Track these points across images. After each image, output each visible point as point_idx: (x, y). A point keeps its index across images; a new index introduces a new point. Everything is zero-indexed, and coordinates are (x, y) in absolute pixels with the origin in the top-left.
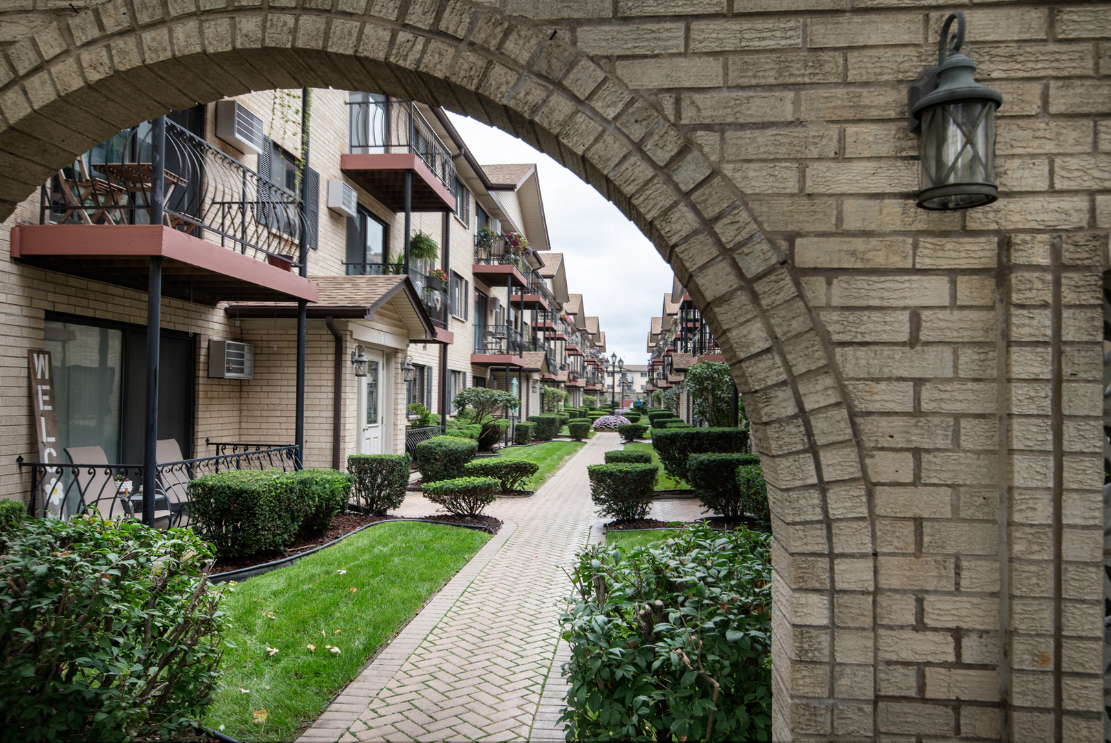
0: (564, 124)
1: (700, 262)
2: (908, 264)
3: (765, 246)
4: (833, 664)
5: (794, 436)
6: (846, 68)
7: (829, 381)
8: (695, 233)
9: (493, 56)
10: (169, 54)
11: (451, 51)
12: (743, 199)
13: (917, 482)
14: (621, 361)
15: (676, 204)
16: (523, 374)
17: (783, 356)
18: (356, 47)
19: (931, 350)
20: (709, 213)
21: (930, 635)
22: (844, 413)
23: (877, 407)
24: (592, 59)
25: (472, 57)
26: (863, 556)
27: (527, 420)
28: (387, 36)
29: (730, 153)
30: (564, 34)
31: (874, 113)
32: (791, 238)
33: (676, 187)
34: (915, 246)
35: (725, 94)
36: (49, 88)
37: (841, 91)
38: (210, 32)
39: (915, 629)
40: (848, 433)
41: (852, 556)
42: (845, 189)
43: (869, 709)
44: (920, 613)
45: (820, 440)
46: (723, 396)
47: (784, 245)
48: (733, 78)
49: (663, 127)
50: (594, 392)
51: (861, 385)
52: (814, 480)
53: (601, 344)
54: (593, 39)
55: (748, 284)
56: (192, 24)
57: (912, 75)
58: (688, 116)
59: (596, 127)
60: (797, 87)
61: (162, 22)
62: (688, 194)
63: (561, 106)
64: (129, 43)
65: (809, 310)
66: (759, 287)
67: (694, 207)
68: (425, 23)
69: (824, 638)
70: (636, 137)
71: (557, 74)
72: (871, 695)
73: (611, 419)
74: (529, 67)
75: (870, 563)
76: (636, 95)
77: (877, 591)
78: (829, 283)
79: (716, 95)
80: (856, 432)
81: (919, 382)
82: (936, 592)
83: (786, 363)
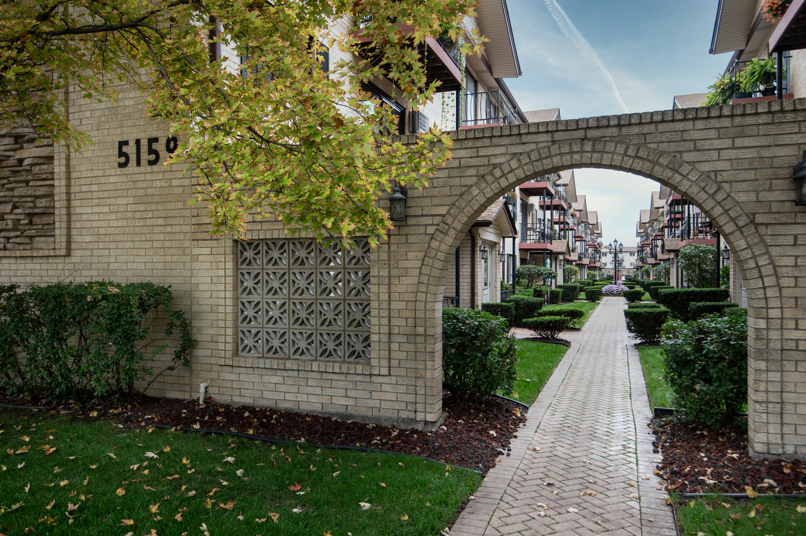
0: (679, 183)
1: (724, 222)
2: (793, 222)
3: (745, 217)
4: (768, 339)
5: (755, 273)
6: (772, 163)
7: (766, 257)
8: (722, 214)
9: (655, 163)
10: (551, 166)
11: (642, 162)
12: (738, 203)
13: (796, 286)
14: (621, 244)
15: (716, 206)
16: (553, 256)
17: (751, 249)
18: (611, 162)
19: (801, 247)
20: (727, 208)
21: (800, 331)
22: (771, 266)
23: (783, 264)
24: (687, 163)
25: (648, 164)
26: (778, 308)
27: (556, 287)
28: (621, 158)
29: (733, 189)
30: (678, 155)
31: (782, 176)
32: (754, 214)
33: (716, 200)
34: (795, 216)
35: (732, 172)
36: (514, 177)
37: (771, 170)
38: (564, 159)
39: (795, 329)
40: (773, 272)
41: (774, 308)
42: (772, 199)
43: (779, 352)
44: (797, 325)
45: (764, 274)
46: (707, 268)
47: (751, 216)
48: (734, 167)
49: (712, 183)
50: (595, 268)
51: (777, 258)
52: (762, 286)
53: (599, 232)
54: (687, 157)
55: (740, 229)
56: (559, 157)
57: (794, 165)
58: (719, 179)
59: (689, 183)
60: (755, 169)
61: (549, 157)
62: (720, 202)
63: (678, 177)
64: (539, 163)
65: (760, 236)
66: (743, 230)
67: (721, 206)
68: (633, 154)
69: (765, 332)
70: (702, 186)
71: (676, 168)
72: (780, 348)
73: (614, 287)
74: (667, 166)
75: (780, 310)
76: (702, 173)
77: (782, 319)
78: (767, 228)
79: (729, 172)
80: (776, 272)
81: (796, 257)
82: (802, 319)
83: (752, 252)
